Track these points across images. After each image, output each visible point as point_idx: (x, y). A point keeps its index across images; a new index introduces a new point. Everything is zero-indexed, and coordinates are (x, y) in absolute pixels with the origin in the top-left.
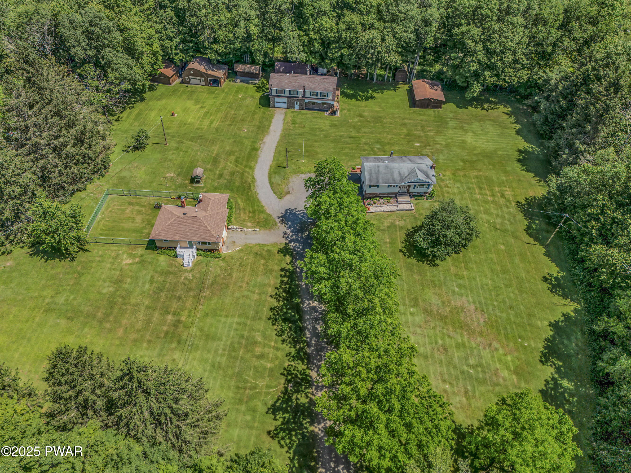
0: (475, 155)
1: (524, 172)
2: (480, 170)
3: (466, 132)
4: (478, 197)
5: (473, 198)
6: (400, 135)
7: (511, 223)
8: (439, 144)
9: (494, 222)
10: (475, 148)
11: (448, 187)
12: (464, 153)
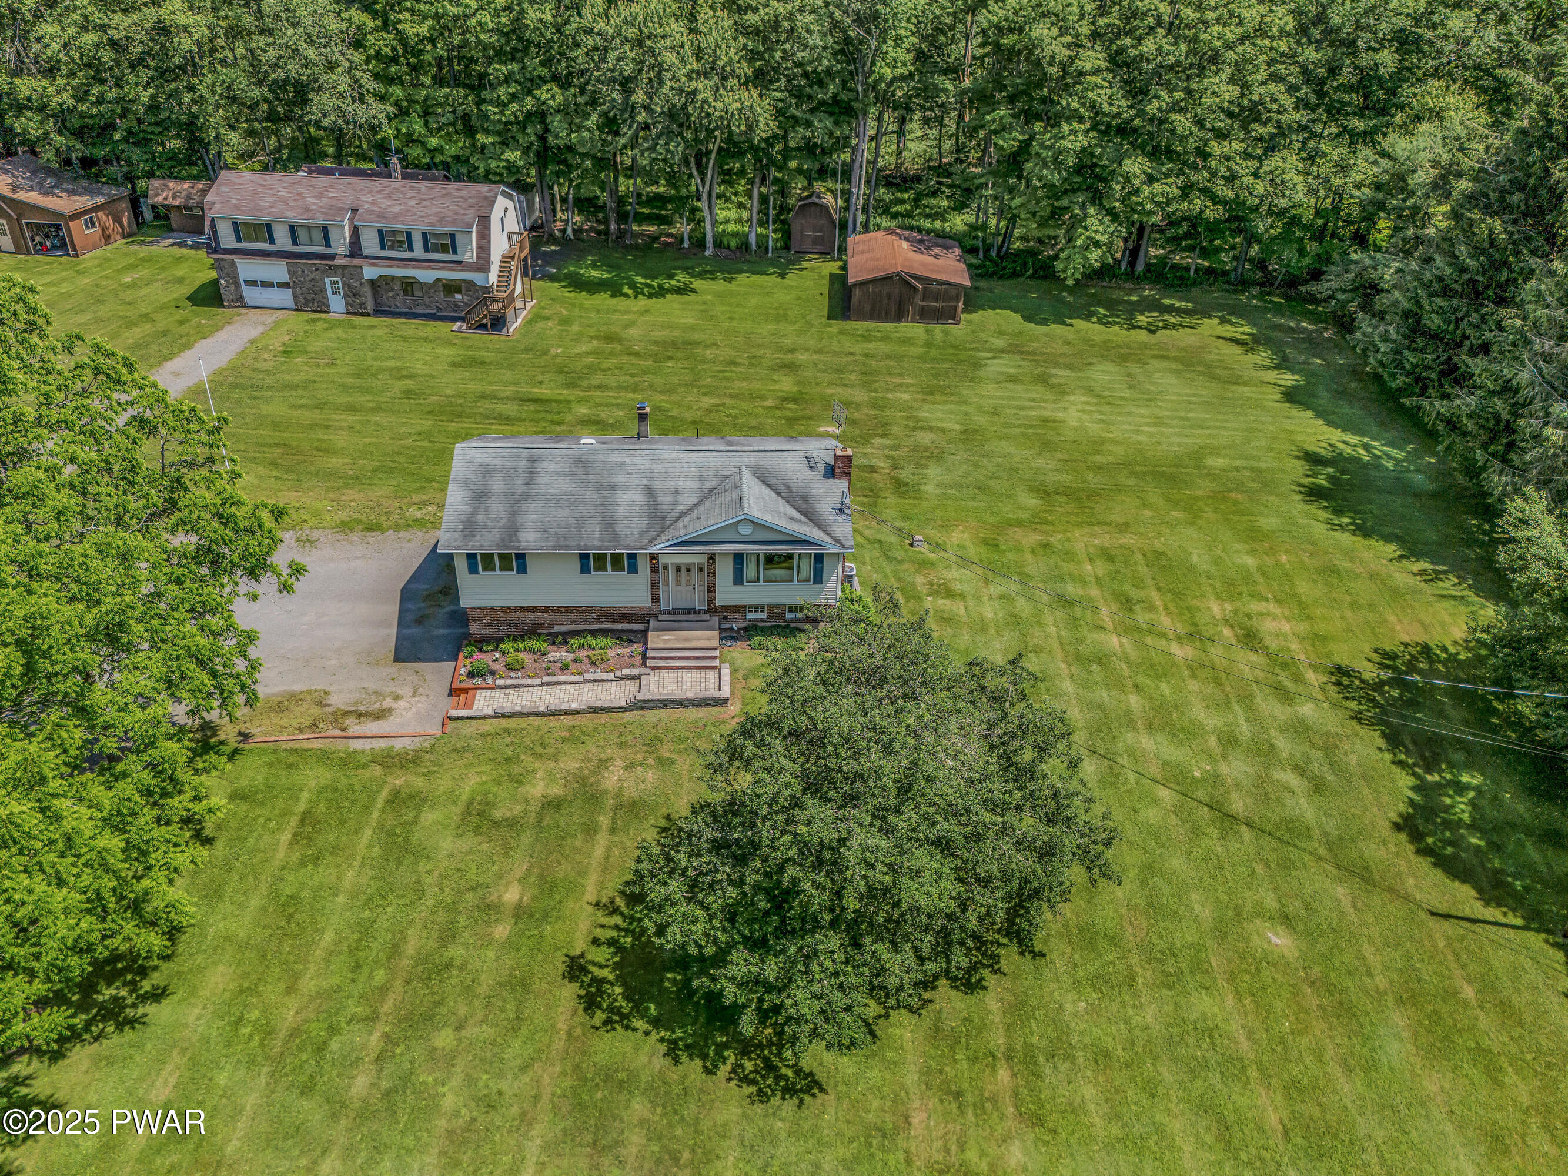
0: (1099, 468)
1: (1346, 539)
2: (1124, 527)
3: (1062, 391)
4: (1114, 642)
5: (1085, 649)
6: (763, 398)
7: (1318, 787)
8: (931, 429)
9: (1215, 780)
10: (1098, 445)
11: (949, 593)
12: (1046, 464)
